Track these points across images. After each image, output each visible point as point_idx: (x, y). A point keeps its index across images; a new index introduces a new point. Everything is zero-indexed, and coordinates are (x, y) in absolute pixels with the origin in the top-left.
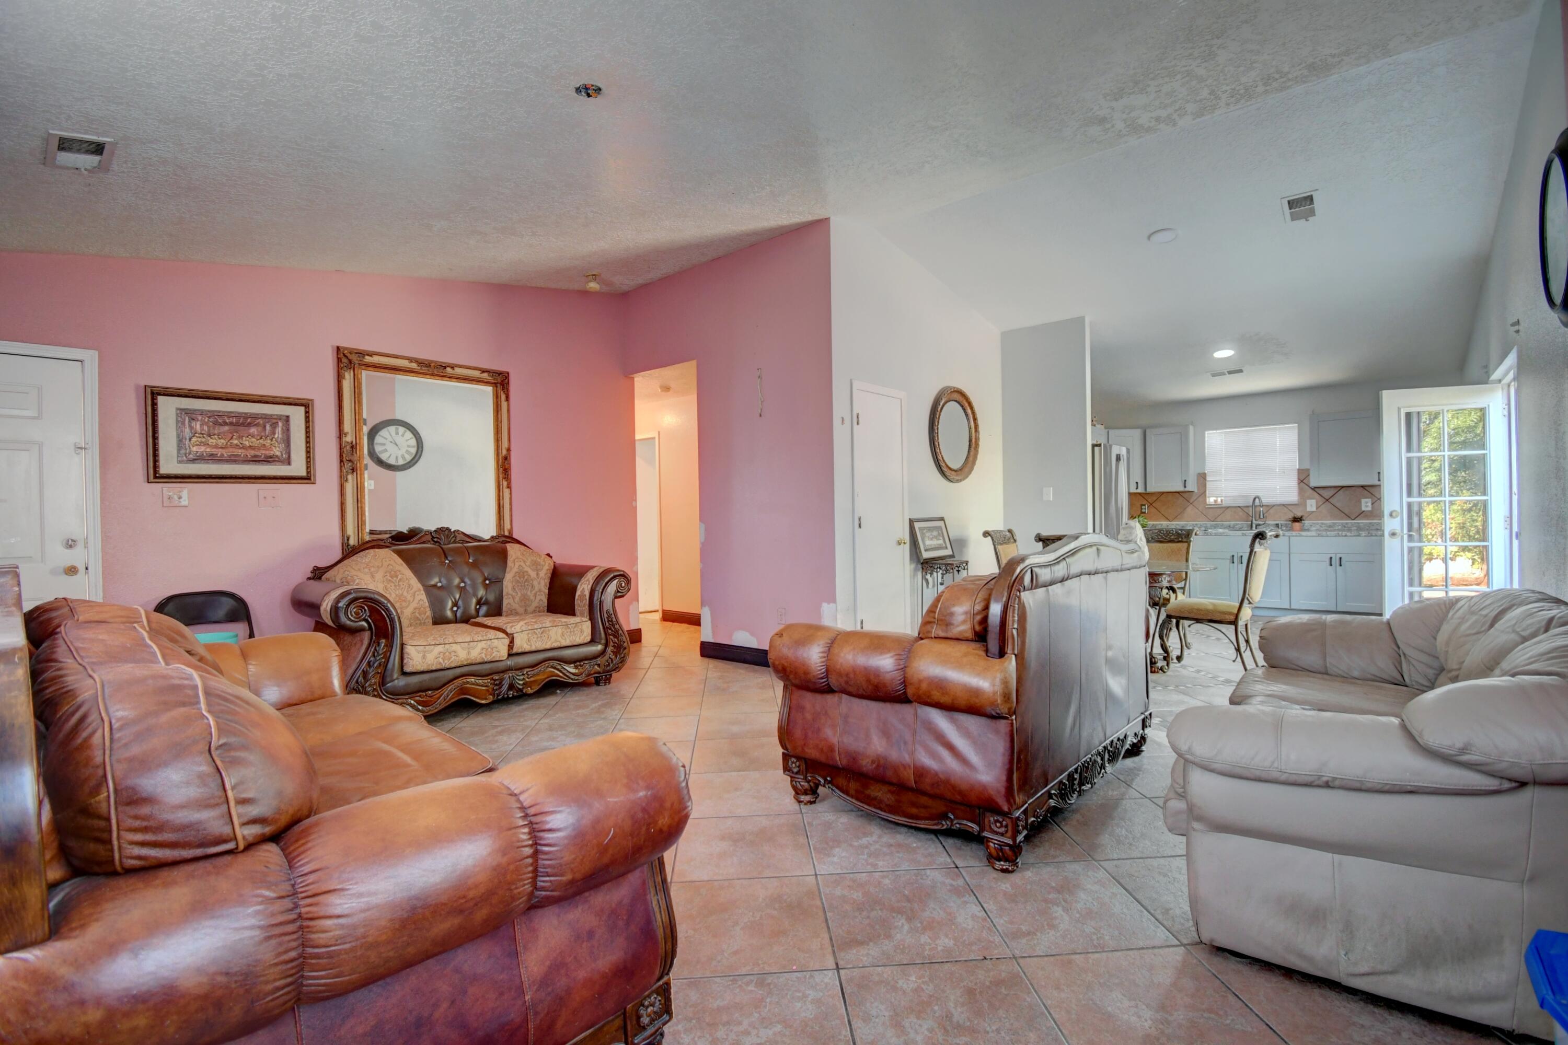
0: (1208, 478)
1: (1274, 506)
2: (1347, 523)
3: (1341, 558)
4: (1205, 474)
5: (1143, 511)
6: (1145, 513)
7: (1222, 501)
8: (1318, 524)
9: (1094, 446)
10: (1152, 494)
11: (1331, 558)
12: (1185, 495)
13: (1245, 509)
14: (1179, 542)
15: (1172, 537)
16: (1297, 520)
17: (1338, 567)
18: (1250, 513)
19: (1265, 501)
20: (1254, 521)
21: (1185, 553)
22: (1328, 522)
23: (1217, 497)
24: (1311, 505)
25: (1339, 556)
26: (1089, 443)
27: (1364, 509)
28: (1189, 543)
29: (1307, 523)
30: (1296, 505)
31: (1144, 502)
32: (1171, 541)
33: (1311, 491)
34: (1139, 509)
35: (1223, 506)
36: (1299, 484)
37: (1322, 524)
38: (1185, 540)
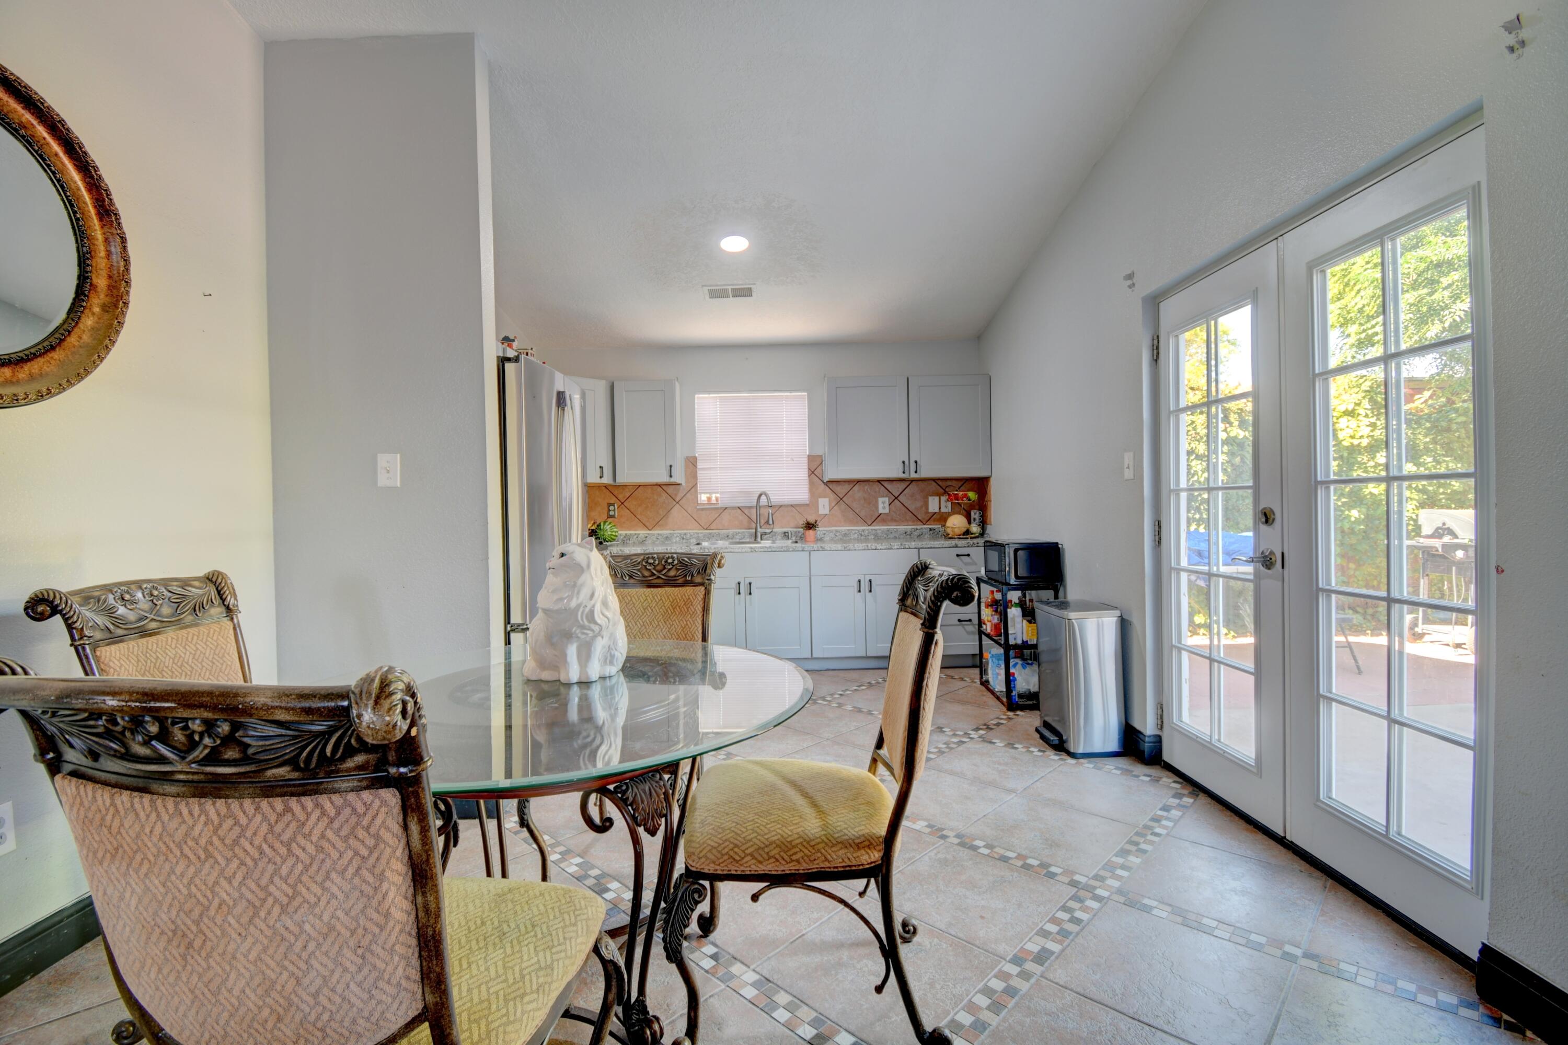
0: (700, 465)
1: (781, 506)
2: (863, 531)
3: (870, 581)
4: (695, 458)
5: (612, 513)
6: (613, 517)
7: (717, 499)
8: (831, 531)
9: (503, 361)
10: (624, 487)
11: (859, 581)
12: (670, 490)
13: (746, 511)
14: (685, 584)
15: (672, 573)
16: (810, 526)
17: (868, 594)
18: (754, 518)
19: (776, 499)
20: (759, 529)
21: (699, 609)
22: (844, 529)
23: (711, 493)
24: (824, 505)
25: (868, 578)
26: (492, 350)
27: (881, 511)
28: (707, 586)
29: (821, 530)
30: (807, 505)
31: (613, 500)
32: (671, 583)
33: (823, 486)
34: (606, 512)
35: (719, 506)
36: (809, 476)
37: (837, 531)
38: (698, 579)
